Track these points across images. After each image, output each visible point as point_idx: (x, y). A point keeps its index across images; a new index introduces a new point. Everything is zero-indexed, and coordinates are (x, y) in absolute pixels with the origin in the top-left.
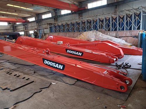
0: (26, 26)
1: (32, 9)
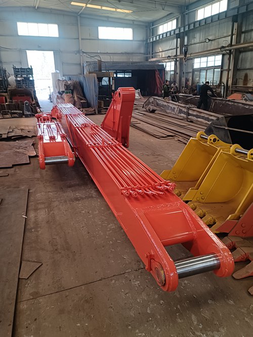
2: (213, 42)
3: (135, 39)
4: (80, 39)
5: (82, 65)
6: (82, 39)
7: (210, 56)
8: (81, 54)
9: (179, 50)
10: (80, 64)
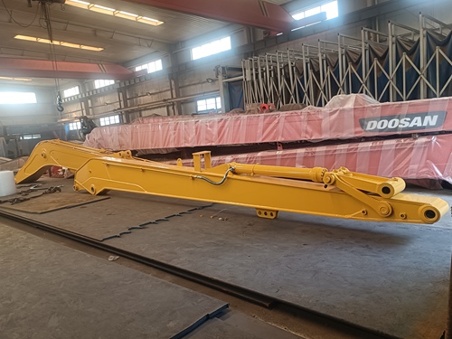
0: (89, 101)
1: (100, 49)
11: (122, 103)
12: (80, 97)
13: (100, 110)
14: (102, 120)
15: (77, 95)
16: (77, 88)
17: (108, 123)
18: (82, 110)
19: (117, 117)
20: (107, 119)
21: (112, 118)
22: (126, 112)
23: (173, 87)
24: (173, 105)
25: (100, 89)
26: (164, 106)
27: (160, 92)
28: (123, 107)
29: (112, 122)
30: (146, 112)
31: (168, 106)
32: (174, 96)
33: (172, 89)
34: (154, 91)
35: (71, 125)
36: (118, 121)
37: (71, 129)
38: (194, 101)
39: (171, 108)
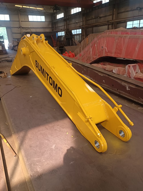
2: (78, 24)
3: (47, 21)
4: (20, 21)
5: (22, 33)
6: (21, 21)
7: (77, 29)
8: (21, 28)
9: (65, 26)
10: (21, 33)
11: (84, 22)
12: (64, 19)
13: (73, 26)
14: (73, 31)
15: (63, 18)
16: (63, 14)
17: (75, 33)
18: (65, 25)
19: (80, 30)
20: (75, 31)
21: (78, 30)
22: (85, 27)
23: (114, 13)
24: (112, 24)
25: (74, 14)
26: (106, 25)
27: (105, 16)
28: (84, 24)
29: (78, 33)
30: (96, 28)
31: (109, 25)
32: (114, 19)
33: (113, 14)
34: (102, 16)
35: (59, 33)
36: (80, 32)
37: (59, 35)
38: (125, 22)
39: (110, 26)
